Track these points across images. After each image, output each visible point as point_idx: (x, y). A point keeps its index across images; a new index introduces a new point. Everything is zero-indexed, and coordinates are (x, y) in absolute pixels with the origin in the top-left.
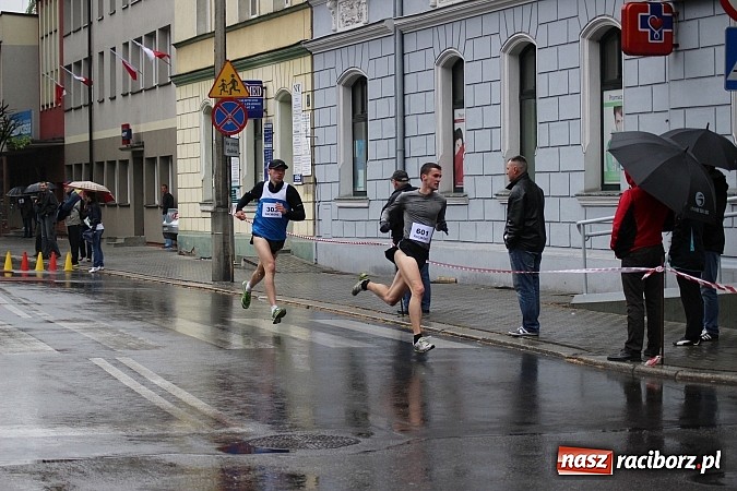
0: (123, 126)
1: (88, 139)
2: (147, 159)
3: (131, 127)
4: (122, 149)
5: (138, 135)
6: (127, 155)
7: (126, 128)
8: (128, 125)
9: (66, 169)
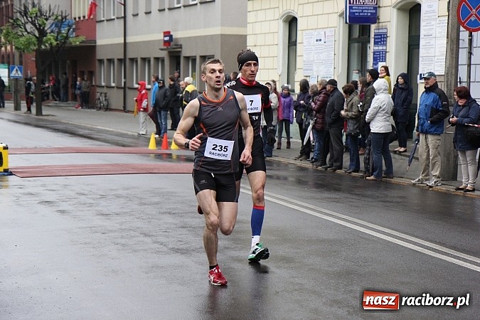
0: (164, 33)
1: (123, 42)
2: (185, 57)
3: (172, 33)
4: (162, 50)
5: (177, 39)
6: (164, 54)
7: (167, 34)
8: (169, 32)
9: (97, 63)
